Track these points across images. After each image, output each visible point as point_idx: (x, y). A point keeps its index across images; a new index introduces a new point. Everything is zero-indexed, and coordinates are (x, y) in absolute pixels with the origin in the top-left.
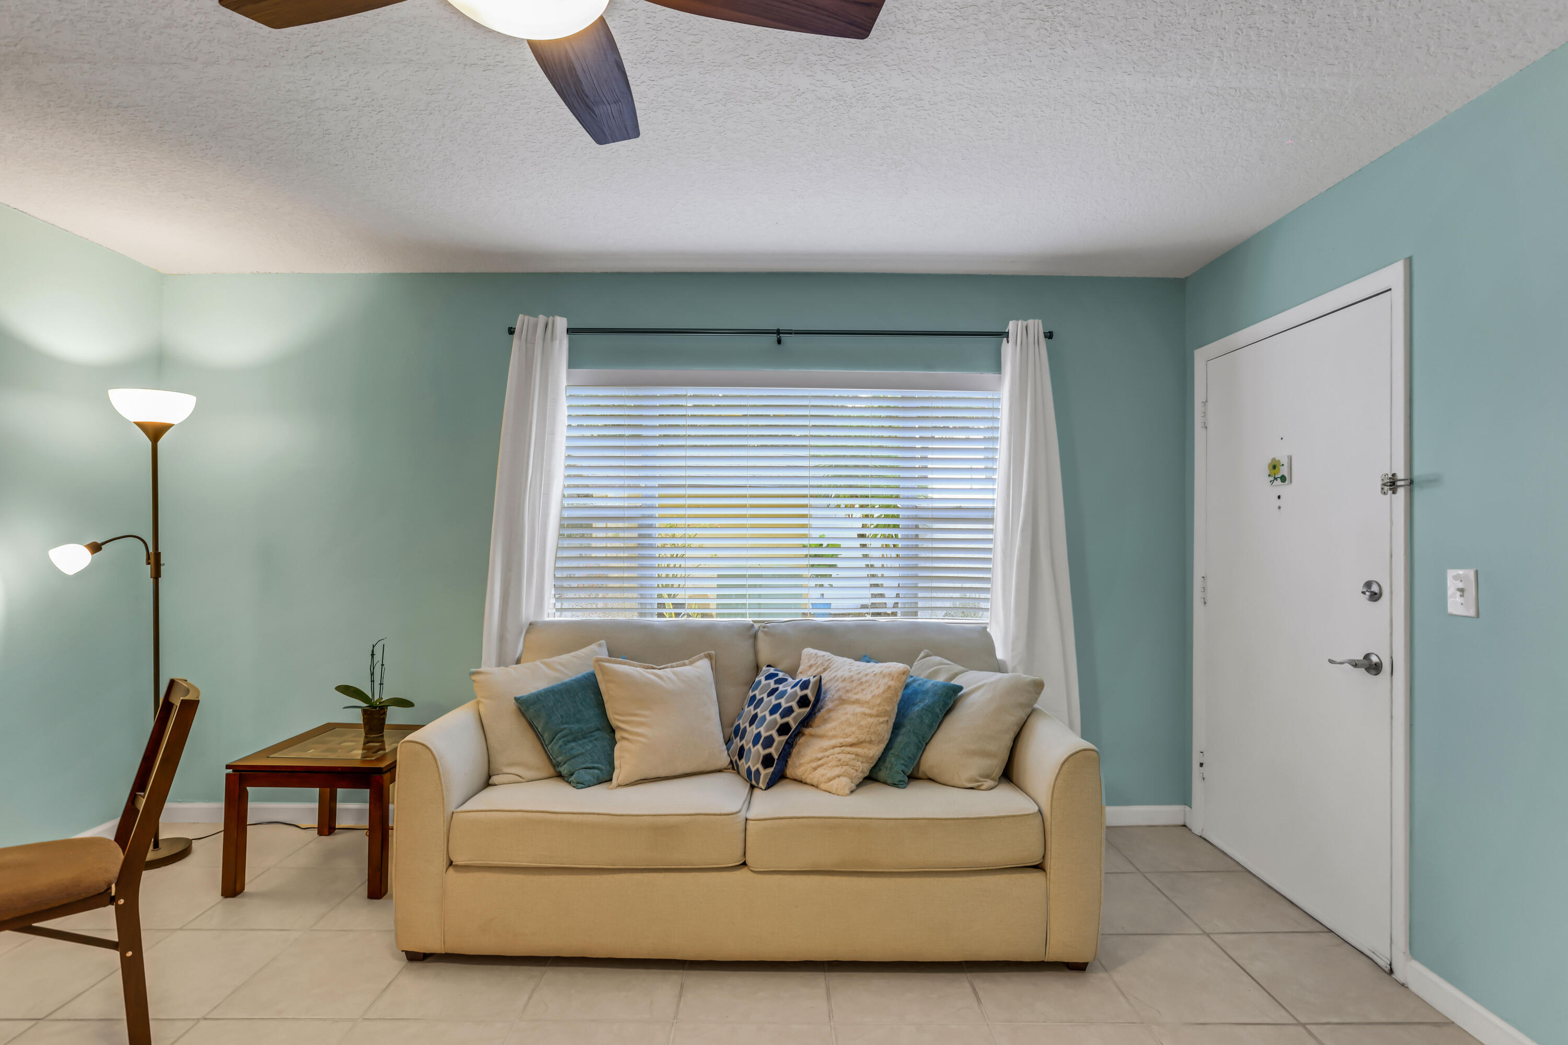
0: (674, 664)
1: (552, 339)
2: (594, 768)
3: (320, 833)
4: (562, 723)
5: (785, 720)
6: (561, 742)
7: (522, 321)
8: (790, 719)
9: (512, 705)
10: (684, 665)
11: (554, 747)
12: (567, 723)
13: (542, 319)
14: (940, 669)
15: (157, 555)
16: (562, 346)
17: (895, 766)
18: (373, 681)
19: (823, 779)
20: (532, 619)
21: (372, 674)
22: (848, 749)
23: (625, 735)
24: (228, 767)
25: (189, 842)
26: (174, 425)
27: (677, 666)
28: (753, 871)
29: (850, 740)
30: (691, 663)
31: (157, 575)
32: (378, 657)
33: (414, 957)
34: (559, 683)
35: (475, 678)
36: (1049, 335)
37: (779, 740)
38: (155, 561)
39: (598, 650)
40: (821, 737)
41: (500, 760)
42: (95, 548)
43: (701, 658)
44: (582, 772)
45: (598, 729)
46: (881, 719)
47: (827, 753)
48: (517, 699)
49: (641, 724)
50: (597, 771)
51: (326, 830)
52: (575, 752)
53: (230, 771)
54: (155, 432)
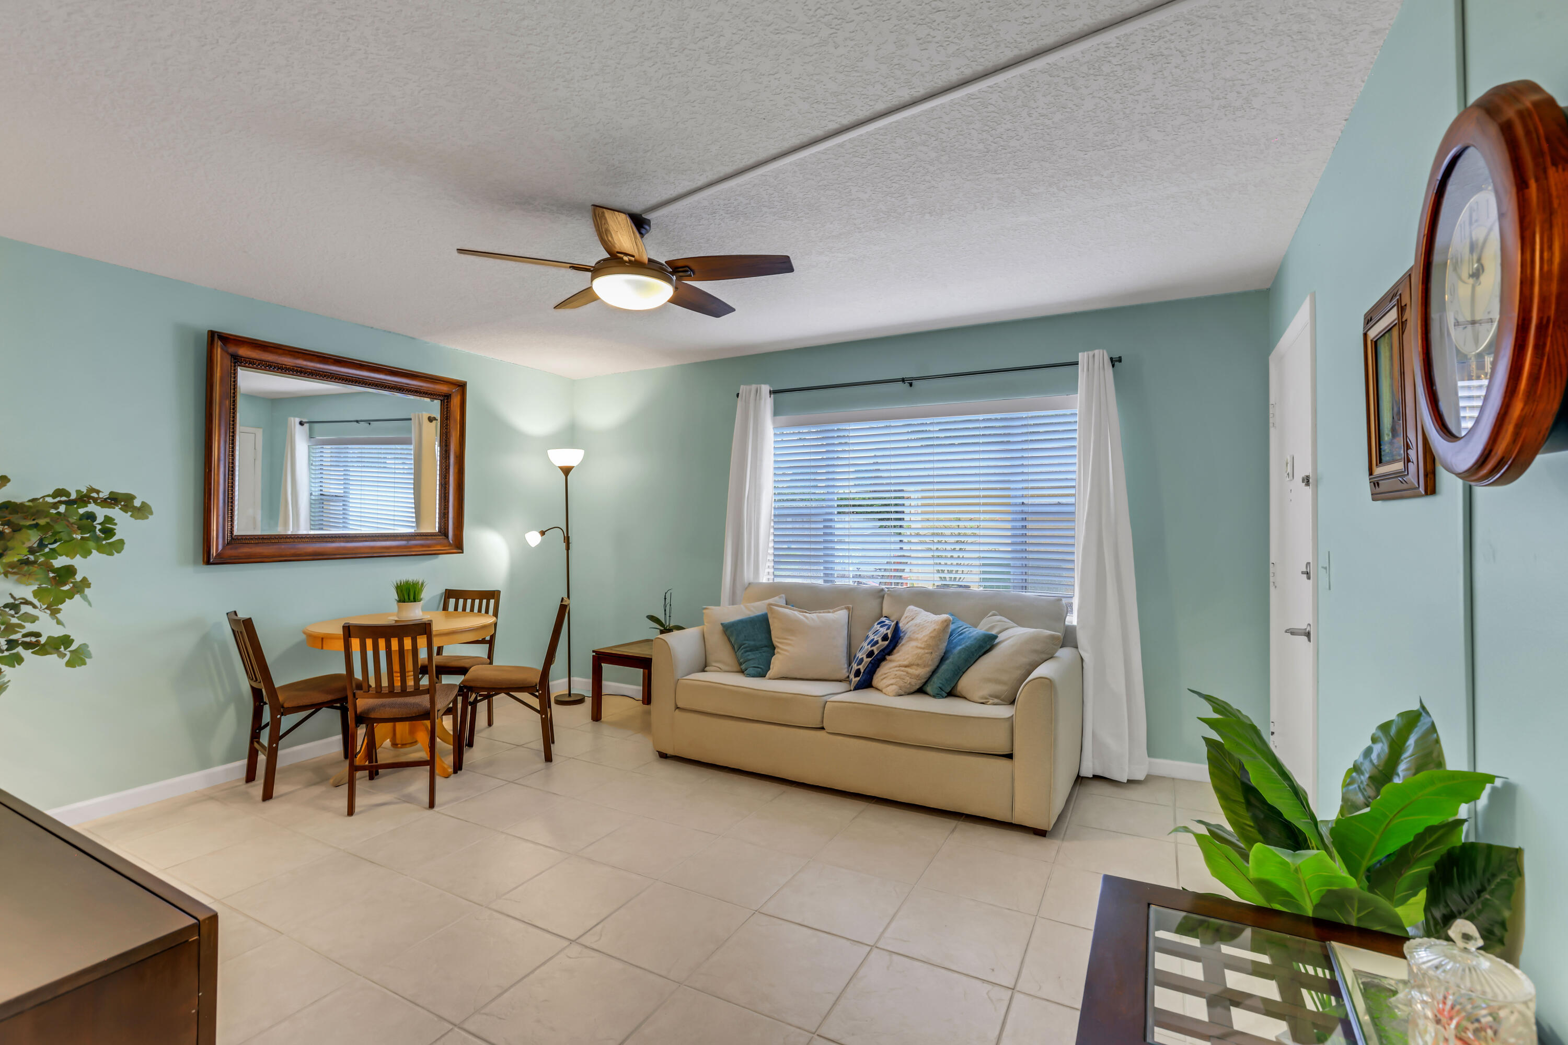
0: (822, 611)
1: (760, 399)
2: (758, 667)
3: (644, 703)
4: (745, 640)
5: (872, 648)
6: (742, 651)
7: (743, 389)
8: (874, 648)
9: (720, 627)
10: (829, 612)
11: (739, 653)
12: (747, 640)
13: (754, 387)
14: (996, 625)
15: (568, 537)
16: (768, 403)
17: (936, 682)
18: (665, 614)
19: (884, 686)
20: (752, 580)
21: (665, 611)
22: (903, 669)
23: (779, 650)
24: (593, 651)
25: (584, 697)
26: (573, 467)
27: (823, 613)
28: (827, 732)
29: (906, 663)
30: (834, 612)
31: (568, 548)
32: (668, 601)
33: (663, 756)
34: (748, 616)
35: (704, 611)
36: (1115, 361)
37: (867, 660)
38: (567, 540)
39: (779, 600)
40: (891, 661)
41: (711, 658)
42: (543, 533)
43: (842, 609)
44: (751, 669)
45: (766, 646)
46: (926, 651)
47: (890, 670)
48: (722, 624)
49: (789, 644)
50: (759, 669)
51: (646, 702)
52: (749, 658)
53: (594, 654)
54: (567, 471)
